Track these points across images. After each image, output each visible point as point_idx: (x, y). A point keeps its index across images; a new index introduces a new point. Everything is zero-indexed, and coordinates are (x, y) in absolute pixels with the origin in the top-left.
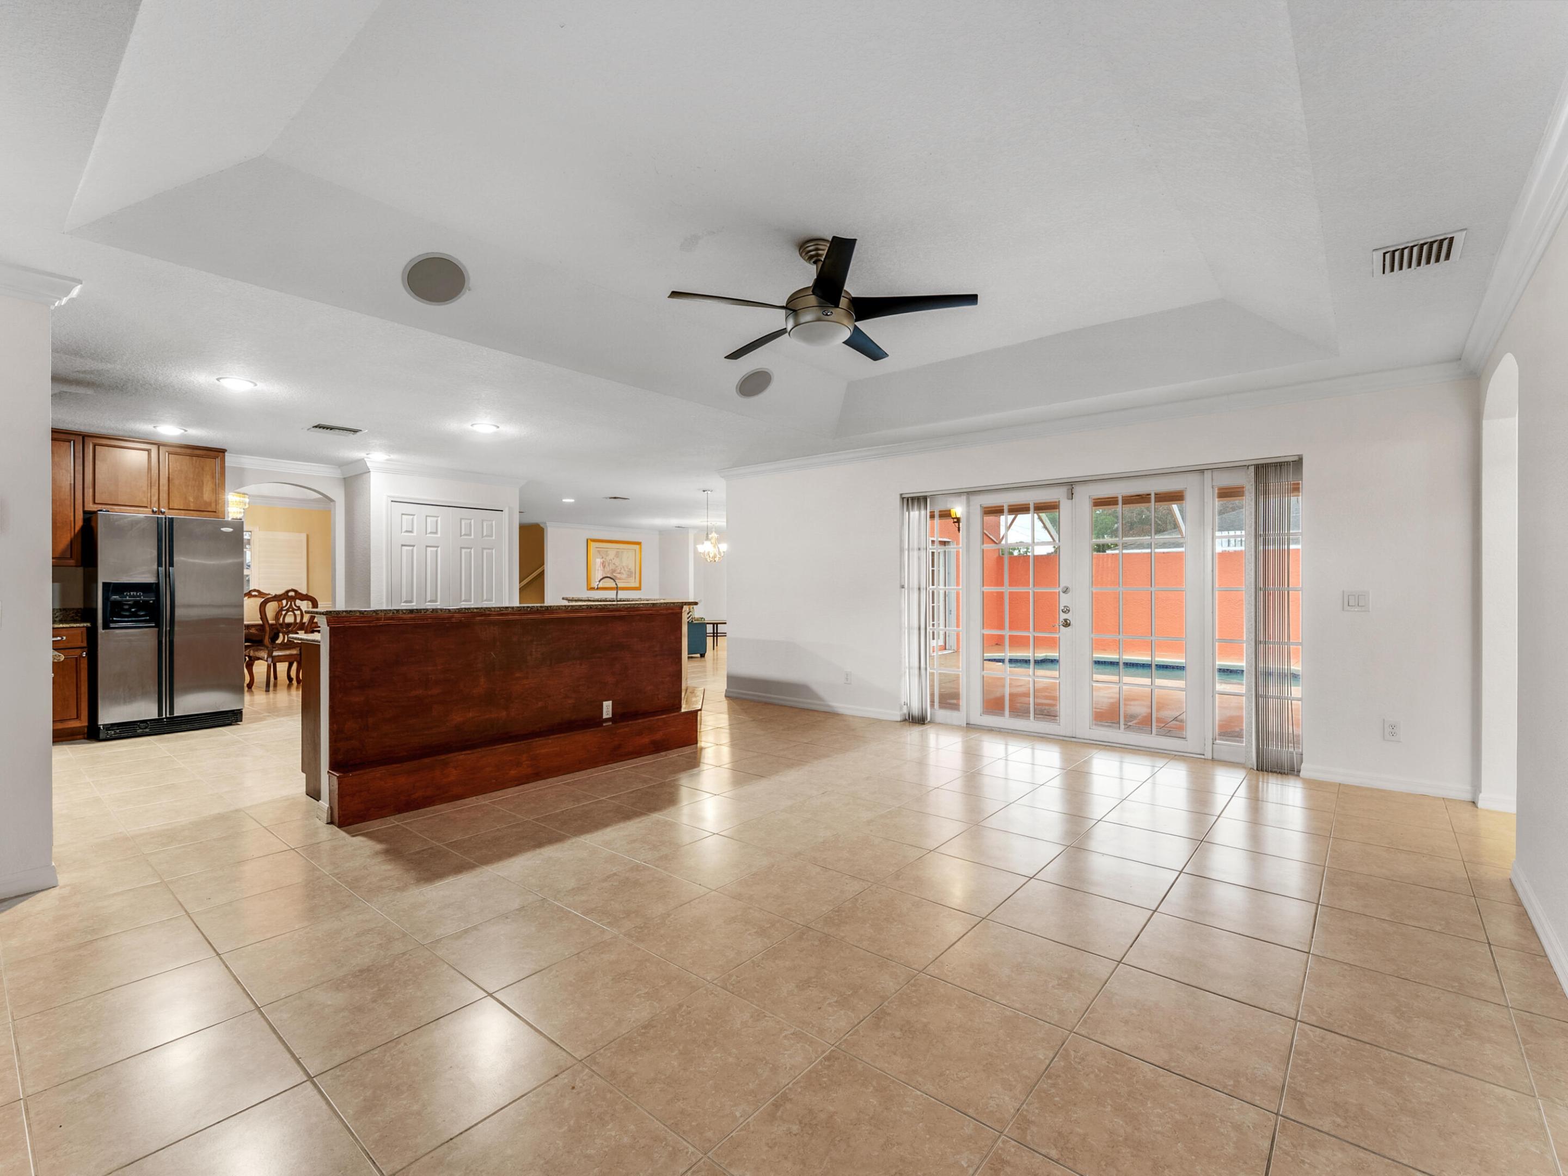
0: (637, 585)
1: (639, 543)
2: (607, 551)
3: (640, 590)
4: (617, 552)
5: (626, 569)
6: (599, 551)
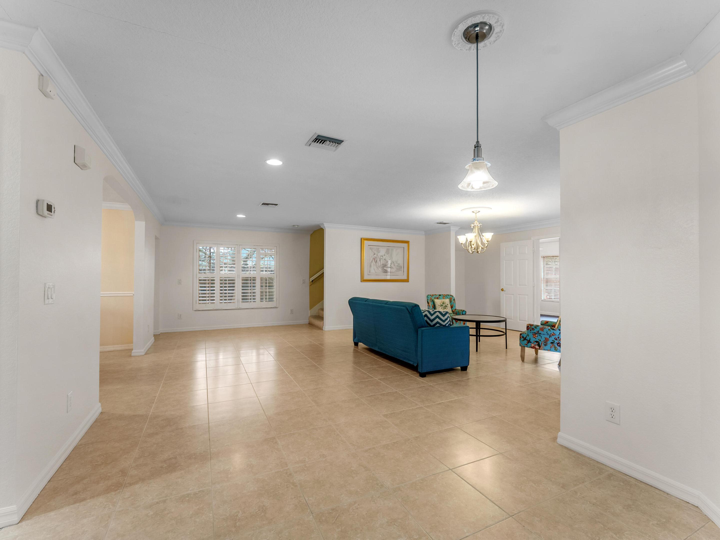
0: (405, 277)
1: (407, 242)
2: (378, 249)
3: (408, 282)
4: (387, 249)
5: (396, 264)
6: (370, 248)
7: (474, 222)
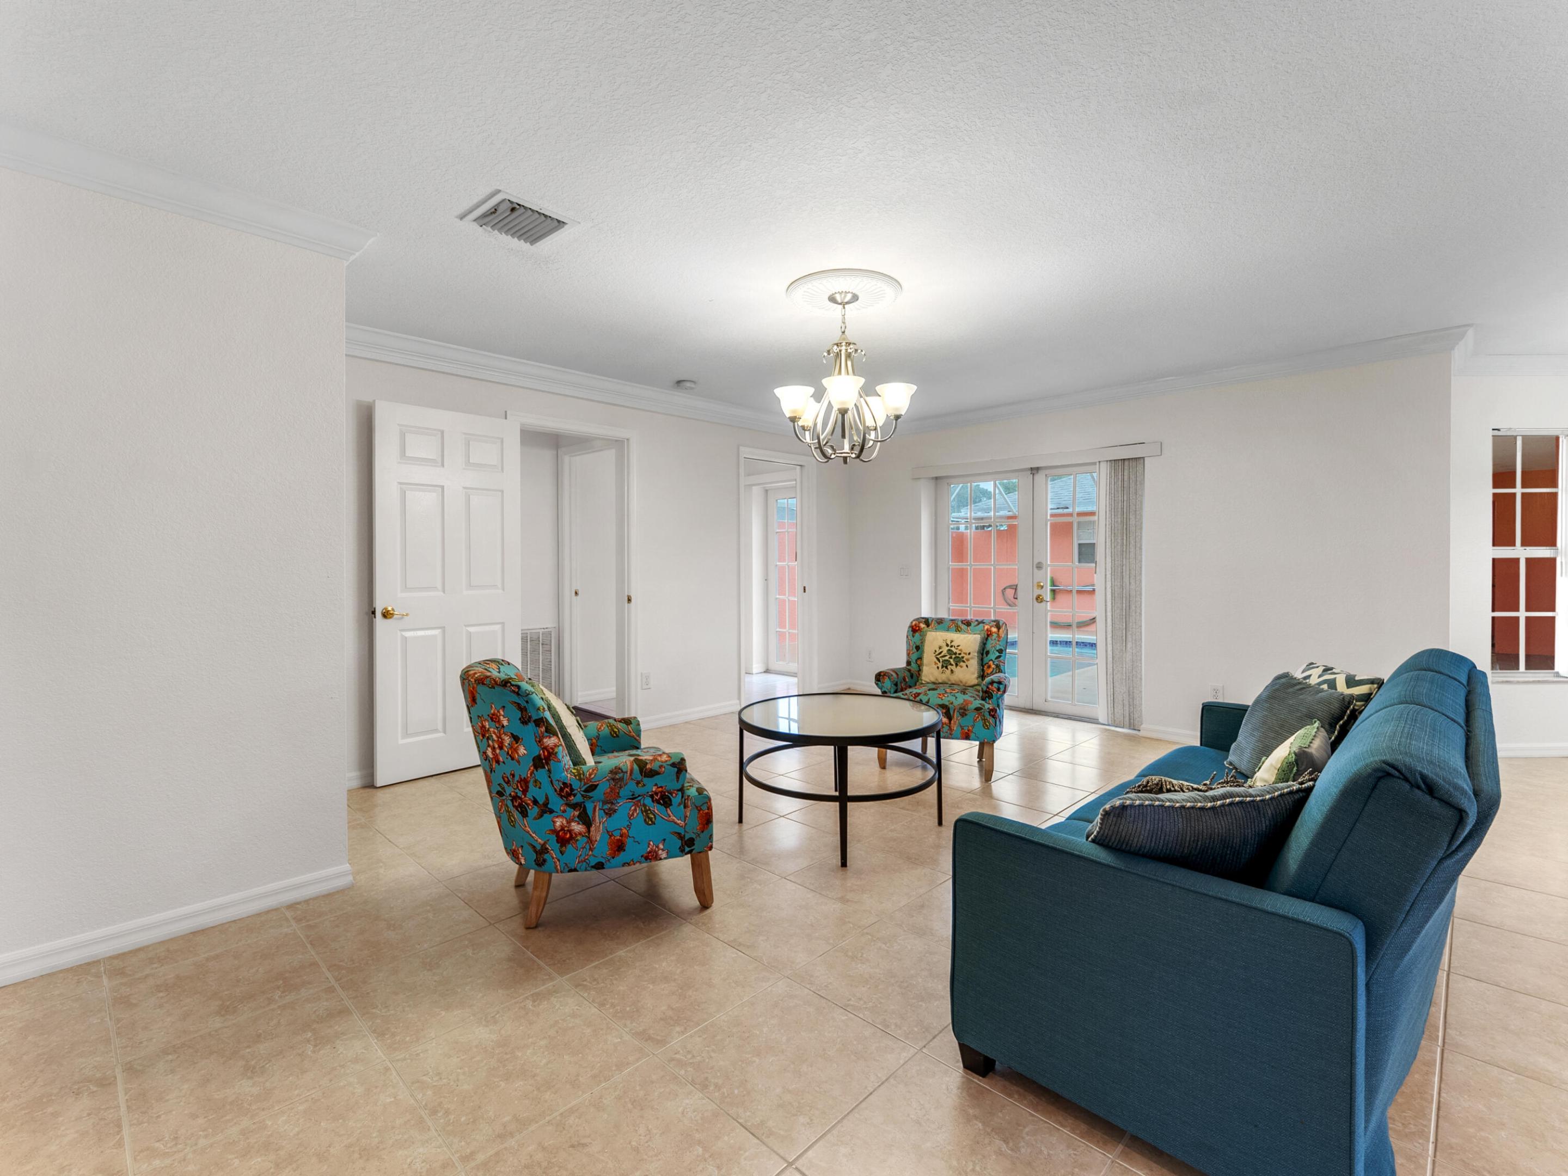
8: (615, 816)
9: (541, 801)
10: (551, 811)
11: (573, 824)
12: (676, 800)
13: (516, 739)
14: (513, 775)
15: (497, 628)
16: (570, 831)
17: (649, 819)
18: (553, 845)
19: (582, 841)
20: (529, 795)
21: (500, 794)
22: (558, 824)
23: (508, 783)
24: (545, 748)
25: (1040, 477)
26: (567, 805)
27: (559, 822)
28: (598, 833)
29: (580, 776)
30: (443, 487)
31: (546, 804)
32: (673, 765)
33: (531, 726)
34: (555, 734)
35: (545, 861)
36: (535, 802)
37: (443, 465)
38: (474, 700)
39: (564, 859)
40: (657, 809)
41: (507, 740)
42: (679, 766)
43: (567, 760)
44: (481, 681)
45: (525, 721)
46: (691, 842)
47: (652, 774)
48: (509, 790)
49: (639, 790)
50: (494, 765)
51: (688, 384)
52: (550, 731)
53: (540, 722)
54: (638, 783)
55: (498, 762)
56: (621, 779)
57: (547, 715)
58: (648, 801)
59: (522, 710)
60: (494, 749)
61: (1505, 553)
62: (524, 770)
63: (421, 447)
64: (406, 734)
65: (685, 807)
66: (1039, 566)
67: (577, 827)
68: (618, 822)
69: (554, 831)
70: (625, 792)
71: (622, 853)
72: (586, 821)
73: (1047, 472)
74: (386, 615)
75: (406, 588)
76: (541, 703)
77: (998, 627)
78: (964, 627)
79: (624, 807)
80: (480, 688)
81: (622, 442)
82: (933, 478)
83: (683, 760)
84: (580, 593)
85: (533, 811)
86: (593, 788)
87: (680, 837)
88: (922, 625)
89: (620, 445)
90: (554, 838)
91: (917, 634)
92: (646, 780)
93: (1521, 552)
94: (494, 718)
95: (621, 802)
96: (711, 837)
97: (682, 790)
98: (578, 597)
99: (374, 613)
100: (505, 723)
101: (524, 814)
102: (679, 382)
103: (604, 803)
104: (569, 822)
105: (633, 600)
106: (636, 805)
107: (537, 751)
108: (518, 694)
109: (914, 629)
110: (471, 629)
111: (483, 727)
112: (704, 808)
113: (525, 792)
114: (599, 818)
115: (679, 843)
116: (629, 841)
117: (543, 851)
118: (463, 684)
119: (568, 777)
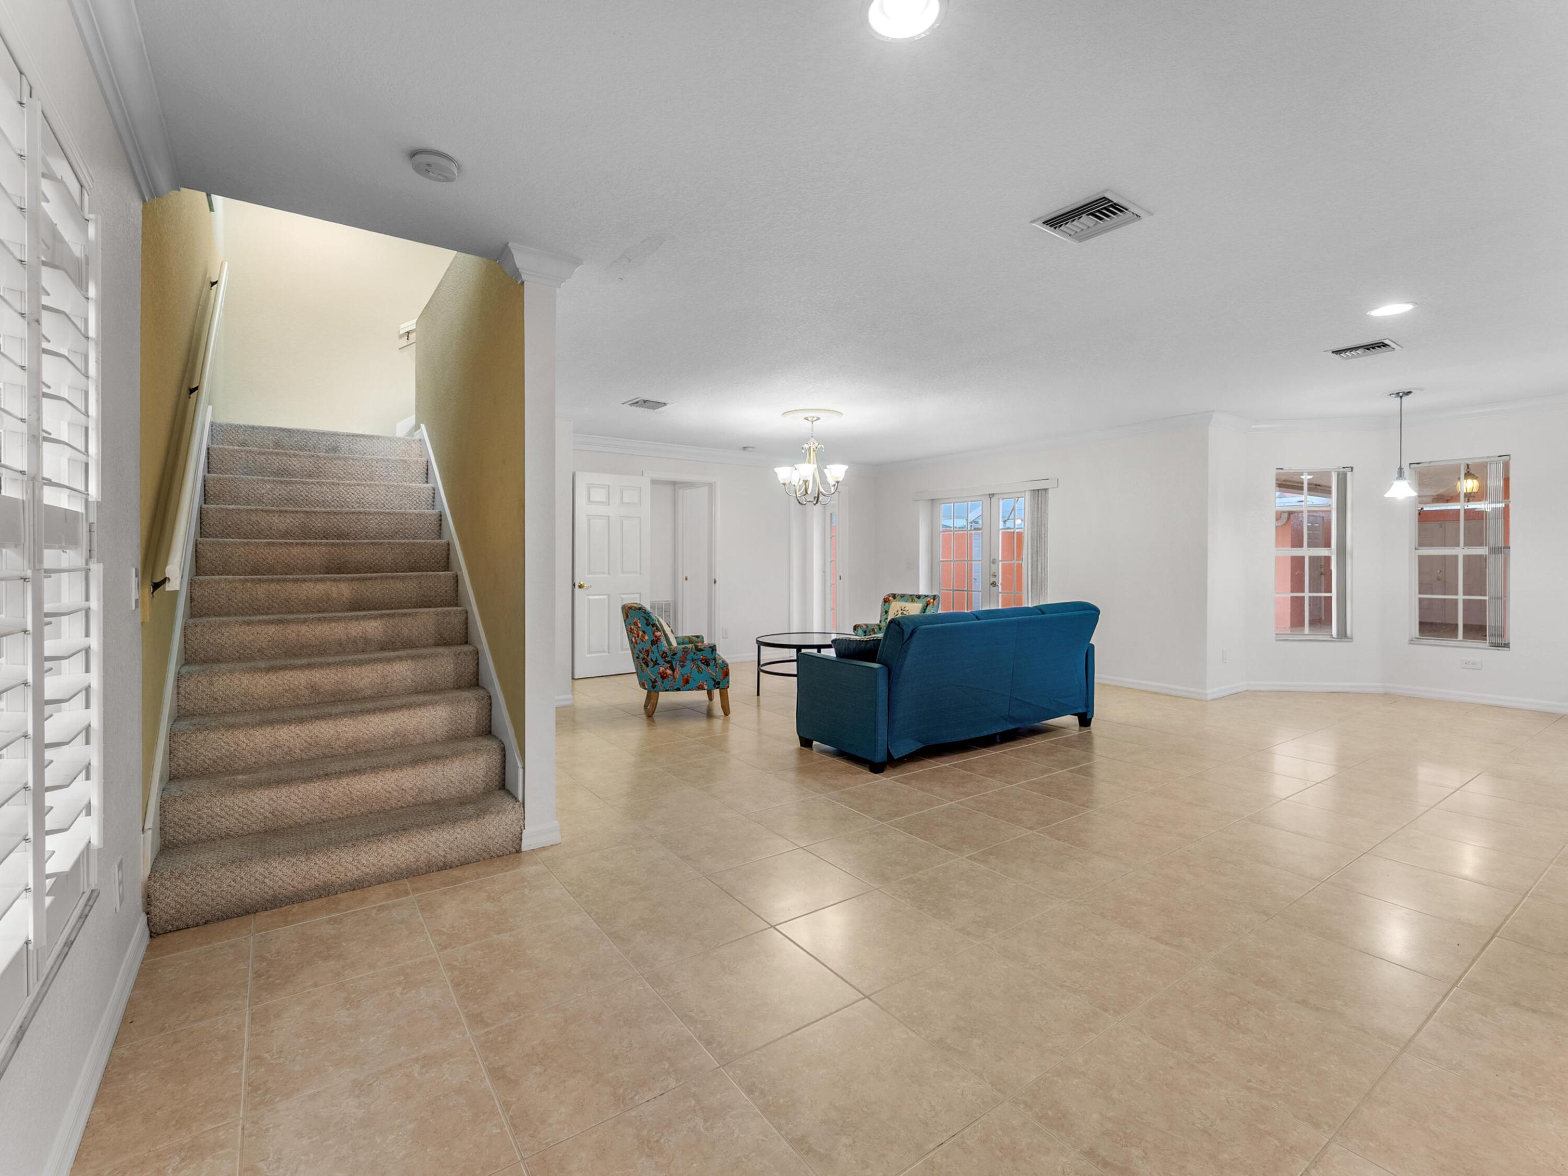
7: (809, 440)
8: (685, 668)
9: (654, 660)
10: (658, 664)
11: (667, 670)
12: (712, 663)
13: (644, 632)
14: (643, 649)
15: (638, 595)
16: (666, 673)
17: (700, 671)
18: (659, 679)
19: (671, 677)
20: (649, 657)
21: (637, 658)
22: (661, 670)
23: (641, 652)
24: (656, 637)
25: (994, 500)
26: (665, 662)
27: (662, 669)
28: (677, 675)
29: (670, 649)
30: (609, 517)
31: (656, 660)
32: (710, 647)
33: (650, 626)
34: (660, 631)
35: (655, 686)
36: (652, 660)
37: (609, 505)
38: (627, 617)
39: (664, 685)
40: (703, 666)
41: (641, 633)
42: (713, 648)
43: (665, 643)
44: (630, 608)
45: (648, 625)
46: (718, 683)
47: (700, 650)
48: (641, 656)
49: (695, 657)
50: (636, 645)
51: (750, 449)
52: (658, 629)
53: (654, 625)
54: (694, 654)
55: (637, 643)
56: (687, 651)
57: (657, 623)
58: (699, 663)
59: (647, 620)
60: (635, 638)
61: (1297, 552)
62: (647, 646)
63: (598, 495)
64: (590, 652)
65: (716, 667)
66: (994, 562)
67: (669, 672)
68: (686, 671)
69: (660, 673)
70: (689, 657)
71: (688, 685)
72: (673, 670)
73: (999, 496)
74: (580, 587)
75: (590, 573)
76: (654, 617)
77: (934, 599)
78: (916, 599)
79: (689, 664)
80: (630, 611)
81: (712, 484)
82: (929, 500)
83: (715, 646)
84: (688, 579)
85: (651, 664)
86: (675, 654)
87: (715, 681)
88: (891, 598)
89: (711, 485)
90: (659, 676)
91: (887, 604)
92: (698, 653)
93: (1307, 552)
94: (635, 624)
95: (688, 662)
96: (728, 682)
97: (715, 659)
98: (688, 581)
99: (574, 585)
100: (640, 626)
101: (647, 666)
102: (745, 448)
103: (680, 662)
104: (666, 669)
105: (717, 583)
106: (694, 664)
107: (653, 638)
108: (645, 613)
109: (886, 601)
110: (623, 596)
111: (631, 628)
112: (725, 668)
113: (648, 656)
114: (678, 668)
115: (713, 683)
116: (691, 679)
117: (655, 681)
118: (623, 610)
119: (665, 649)
